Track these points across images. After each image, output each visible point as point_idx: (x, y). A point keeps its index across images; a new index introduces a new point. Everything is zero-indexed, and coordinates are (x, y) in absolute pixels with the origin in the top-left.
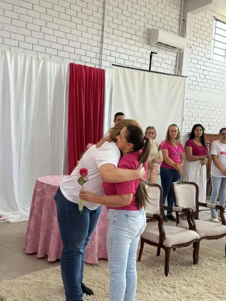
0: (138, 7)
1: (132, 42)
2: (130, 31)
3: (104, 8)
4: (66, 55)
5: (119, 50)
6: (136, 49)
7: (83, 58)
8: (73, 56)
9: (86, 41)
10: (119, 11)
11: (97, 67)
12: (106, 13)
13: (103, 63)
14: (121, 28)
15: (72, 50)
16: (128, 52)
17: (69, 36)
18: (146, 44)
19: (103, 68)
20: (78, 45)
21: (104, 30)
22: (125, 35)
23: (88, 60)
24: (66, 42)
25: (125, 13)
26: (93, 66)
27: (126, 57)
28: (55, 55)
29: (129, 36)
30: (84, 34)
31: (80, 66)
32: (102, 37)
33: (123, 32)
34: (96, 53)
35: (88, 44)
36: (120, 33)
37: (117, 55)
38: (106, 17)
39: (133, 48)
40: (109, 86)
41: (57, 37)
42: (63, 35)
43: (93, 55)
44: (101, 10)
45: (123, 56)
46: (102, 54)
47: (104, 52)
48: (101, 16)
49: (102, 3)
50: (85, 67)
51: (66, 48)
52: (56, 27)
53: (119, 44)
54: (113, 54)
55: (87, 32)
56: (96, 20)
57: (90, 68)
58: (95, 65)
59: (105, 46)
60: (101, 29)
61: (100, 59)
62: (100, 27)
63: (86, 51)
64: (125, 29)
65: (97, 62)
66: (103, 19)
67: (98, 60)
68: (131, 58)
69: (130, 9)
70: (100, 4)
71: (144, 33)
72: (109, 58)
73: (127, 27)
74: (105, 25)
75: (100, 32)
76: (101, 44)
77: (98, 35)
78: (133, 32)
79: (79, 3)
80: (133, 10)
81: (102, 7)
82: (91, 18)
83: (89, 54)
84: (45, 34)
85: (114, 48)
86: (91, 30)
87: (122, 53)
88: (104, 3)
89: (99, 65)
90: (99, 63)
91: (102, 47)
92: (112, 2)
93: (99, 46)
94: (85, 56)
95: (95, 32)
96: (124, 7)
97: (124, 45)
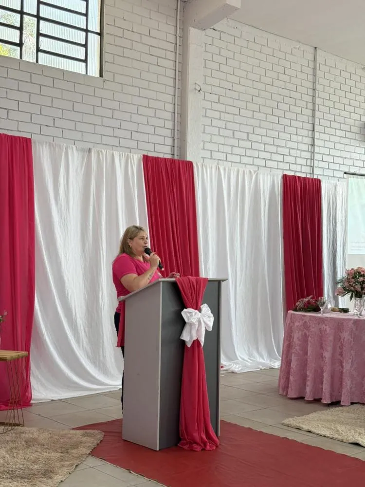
0: (352, 96)
1: (347, 141)
2: (344, 127)
3: (314, 103)
4: (274, 164)
5: (333, 152)
6: (352, 149)
7: (293, 167)
8: (282, 165)
9: (294, 145)
10: (331, 104)
11: (308, 176)
12: (317, 109)
13: (316, 171)
14: (334, 125)
15: (280, 158)
16: (343, 154)
17: (277, 142)
18: (363, 141)
19: (315, 177)
20: (286, 151)
21: (316, 130)
22: (339, 133)
23: (298, 168)
24: (274, 149)
25: (337, 105)
26: (303, 175)
27: (340, 161)
28: (263, 167)
29: (342, 133)
30: (294, 137)
31: (294, 177)
32: (313, 139)
33: (336, 129)
34: (307, 159)
35: (298, 149)
36: (332, 131)
37: (330, 159)
38: (317, 114)
39: (348, 148)
40: (326, 199)
41: (265, 144)
42: (271, 141)
43: (303, 162)
44: (310, 106)
45: (337, 160)
46: (314, 160)
47: (317, 157)
48: (310, 112)
49: (311, 97)
50: (299, 177)
51: (275, 157)
52: (263, 132)
53: (331, 145)
54: (326, 158)
55: (296, 135)
56: (305, 118)
57: (305, 179)
58: (305, 174)
59: (317, 149)
60: (311, 129)
61: (311, 166)
62: (310, 127)
63: (296, 157)
64: (337, 126)
65: (307, 170)
66: (314, 117)
67: (309, 168)
68: (347, 162)
69: (343, 100)
70: (310, 99)
71: (361, 128)
72: (321, 164)
73: (341, 123)
74: (316, 123)
75: (310, 133)
76: (311, 147)
77: (308, 137)
78: (347, 128)
79: (287, 100)
80: (347, 101)
81: (311, 102)
82: (300, 117)
83: (299, 161)
84: (252, 142)
85: (326, 151)
86: (300, 132)
87: (335, 156)
88: (314, 96)
89: (310, 174)
90: (310, 171)
91: (313, 151)
92: (322, 95)
93: (310, 150)
94: (295, 164)
95: (305, 133)
96: (336, 99)
97: (338, 146)
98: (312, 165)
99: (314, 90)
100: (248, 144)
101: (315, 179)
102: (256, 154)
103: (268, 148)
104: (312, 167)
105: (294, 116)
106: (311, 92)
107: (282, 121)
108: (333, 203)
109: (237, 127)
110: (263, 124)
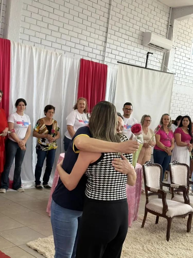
0: (136, 13)
1: (129, 43)
2: (128, 33)
3: (109, 14)
4: (77, 51)
5: (119, 48)
6: (132, 48)
7: (90, 55)
8: (82, 53)
9: (93, 40)
10: (121, 16)
11: (101, 62)
12: (110, 18)
13: (106, 59)
14: (121, 30)
15: (82, 48)
16: (126, 51)
17: (80, 36)
18: (140, 44)
19: (105, 63)
20: (86, 44)
21: (108, 32)
22: (124, 36)
23: (94, 56)
24: (78, 41)
25: (125, 18)
26: (98, 62)
27: (124, 55)
28: (69, 52)
29: (127, 37)
30: (93, 35)
31: (88, 61)
32: (106, 37)
33: (122, 33)
34: (101, 51)
35: (95, 43)
36: (120, 35)
37: (117, 53)
38: (110, 21)
39: (130, 47)
40: (110, 79)
41: (71, 36)
42: (76, 35)
43: (98, 52)
44: (106, 15)
45: (121, 54)
46: (105, 52)
47: (107, 50)
48: (106, 20)
49: (108, 10)
50: (92, 62)
51: (78, 46)
52: (71, 28)
53: (118, 44)
54: (114, 52)
55: (95, 33)
56: (102, 24)
57: (96, 63)
58: (99, 61)
59: (108, 45)
60: (106, 31)
61: (103, 56)
62: (105, 29)
63: (93, 48)
64: (124, 31)
65: (100, 58)
66: (108, 23)
67: (102, 57)
68: (128, 56)
69: (129, 15)
70: (106, 10)
71: (139, 35)
72: (110, 55)
73: (126, 30)
74: (109, 28)
75: (105, 33)
76: (105, 44)
77: (102, 36)
78: (130, 34)
79: (90, 8)
80: (132, 16)
81: (107, 13)
82: (98, 22)
83: (95, 51)
84: (62, 33)
85: (114, 47)
86: (97, 32)
87: (120, 51)
88: (109, 9)
89: (102, 61)
90: (102, 59)
91: (105, 46)
92: (115, 9)
93: (103, 45)
94: (92, 53)
95: (101, 33)
96: (124, 13)
97: (123, 45)
98: (104, 55)
99: (110, 5)
100: (59, 35)
101: (105, 65)
102: (64, 42)
103: (73, 39)
104: (104, 56)
105: (94, 20)
106: (107, 6)
107: (85, 22)
108: (114, 81)
109: (51, 21)
110: (71, 22)
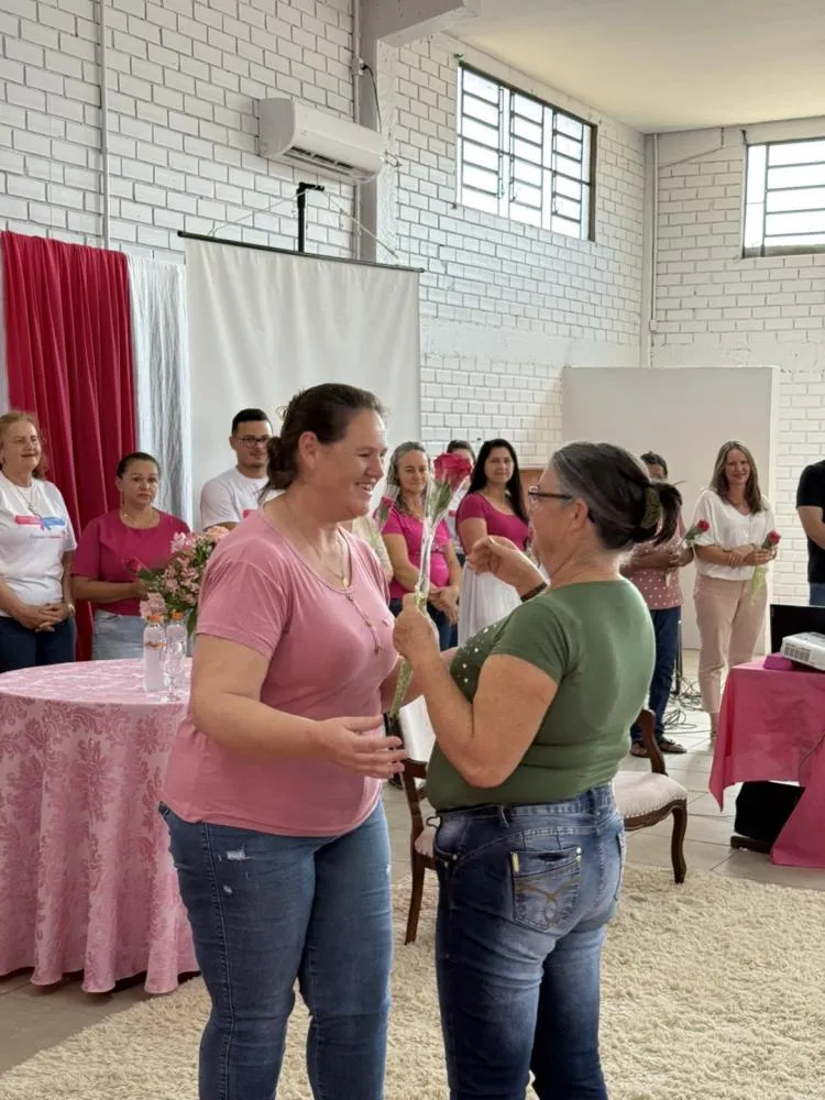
0: (213, 19)
1: (204, 149)
2: (192, 105)
3: (98, 23)
5: (163, 176)
6: (219, 172)
7: (40, 212)
8: (3, 206)
10: (151, 33)
11: (92, 243)
12: (107, 41)
13: (115, 229)
14: (161, 95)
16: (195, 185)
18: (251, 153)
19: (113, 247)
20: (15, 163)
21: (107, 106)
22: (177, 121)
23: (58, 217)
25: (171, 39)
26: (78, 241)
27: (187, 204)
29: (190, 125)
30: (37, 121)
31: (37, 241)
32: (101, 130)
33: (169, 109)
34: (85, 192)
35: (52, 159)
36: (160, 115)
37: (156, 196)
38: (110, 58)
39: (209, 169)
40: (146, 313)
43: (74, 199)
44: (87, 30)
45: (176, 201)
46: (105, 195)
47: (113, 186)
48: (86, 51)
49: (89, 5)
50: (57, 245)
53: (158, 156)
54: (144, 193)
55: (46, 113)
56: (73, 68)
57: (74, 248)
58: (82, 237)
59: (113, 164)
60: (94, 100)
61: (100, 214)
62: (90, 94)
63: (48, 183)
64: (174, 100)
65: (86, 224)
66: (99, 64)
67: (92, 218)
68: (207, 208)
69: (187, 27)
70: (85, 9)
71: (241, 113)
72: (130, 210)
73: (184, 94)
74: (107, 85)
75: (91, 112)
76: (98, 159)
77: (84, 123)
78: (204, 110)
80: (198, 31)
81: (91, 18)
82: (55, 61)
83: (60, 195)
85: (143, 172)
86: (58, 105)
87: (172, 190)
88: (98, 3)
89: (97, 236)
90: (97, 227)
91: (102, 169)
93: (92, 166)
94: (47, 202)
95: (75, 110)
96: (166, 19)
97: (179, 161)
98: (102, 211)
101: (109, 253)
104: (102, 216)
105: (34, 56)
108: (167, 325)
